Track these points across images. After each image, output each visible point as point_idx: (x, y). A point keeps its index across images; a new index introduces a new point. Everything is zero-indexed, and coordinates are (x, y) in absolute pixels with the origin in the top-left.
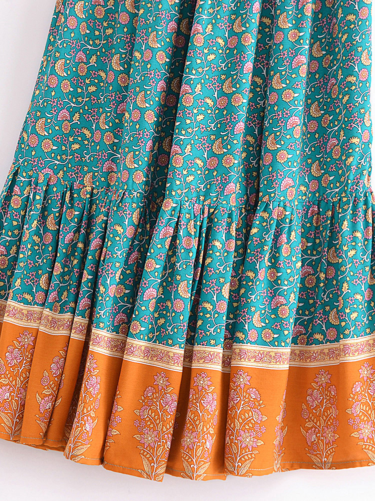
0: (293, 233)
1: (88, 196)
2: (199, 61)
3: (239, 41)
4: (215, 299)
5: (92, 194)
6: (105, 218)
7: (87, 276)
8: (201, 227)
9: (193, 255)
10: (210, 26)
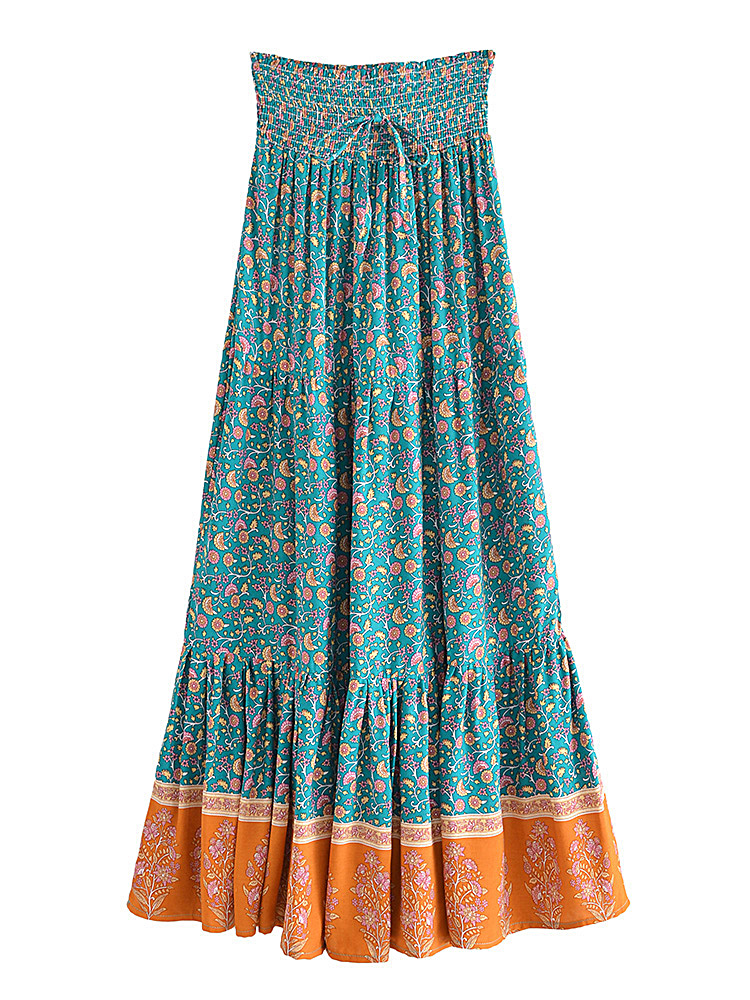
0: (486, 694)
1: (270, 672)
2: (365, 532)
3: (405, 504)
4: (415, 775)
5: (273, 669)
6: (291, 699)
7: (280, 762)
8: (391, 702)
9: (387, 734)
10: (371, 492)
